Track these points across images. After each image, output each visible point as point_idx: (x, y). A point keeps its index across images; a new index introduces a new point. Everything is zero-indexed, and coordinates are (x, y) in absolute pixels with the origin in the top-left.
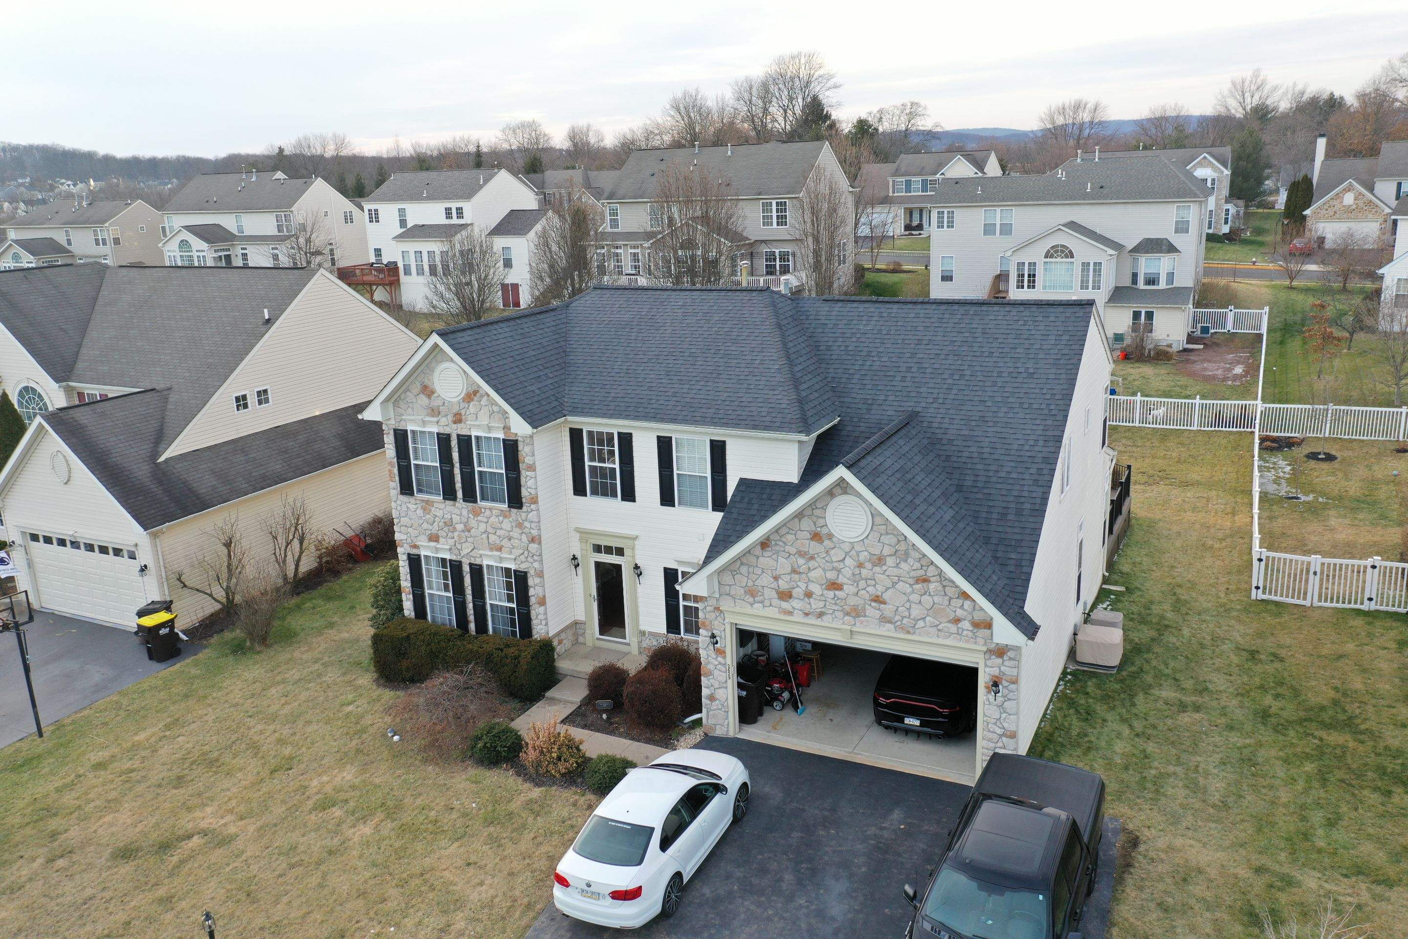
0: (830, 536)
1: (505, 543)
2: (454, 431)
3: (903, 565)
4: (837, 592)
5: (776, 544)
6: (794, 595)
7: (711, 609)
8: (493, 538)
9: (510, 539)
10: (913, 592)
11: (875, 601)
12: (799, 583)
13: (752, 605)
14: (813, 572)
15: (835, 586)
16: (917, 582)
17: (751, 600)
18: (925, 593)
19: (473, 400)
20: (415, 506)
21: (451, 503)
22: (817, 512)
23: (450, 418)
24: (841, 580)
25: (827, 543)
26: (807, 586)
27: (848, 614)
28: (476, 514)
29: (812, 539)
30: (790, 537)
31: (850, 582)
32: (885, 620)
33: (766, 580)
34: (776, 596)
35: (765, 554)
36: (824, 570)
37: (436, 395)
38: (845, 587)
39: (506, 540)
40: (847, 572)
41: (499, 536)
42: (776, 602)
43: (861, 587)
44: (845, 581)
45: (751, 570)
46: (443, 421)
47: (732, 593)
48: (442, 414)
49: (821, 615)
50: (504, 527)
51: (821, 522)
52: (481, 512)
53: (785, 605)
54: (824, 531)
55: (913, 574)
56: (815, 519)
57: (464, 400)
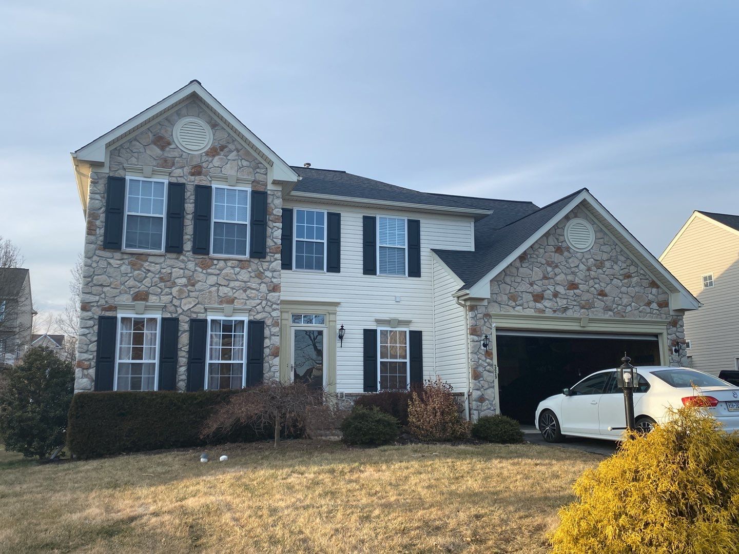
0: (568, 249)
1: (240, 294)
2: (192, 182)
3: (615, 267)
4: (575, 291)
5: (531, 257)
6: (546, 296)
7: (481, 315)
8: (224, 290)
9: (245, 291)
10: (623, 286)
11: (599, 295)
12: (549, 287)
13: (514, 308)
14: (558, 277)
15: (573, 286)
16: (625, 279)
17: (514, 304)
18: (630, 286)
19: (218, 154)
20: (119, 262)
21: (174, 255)
22: (559, 231)
23: (187, 170)
24: (577, 280)
25: (566, 254)
26: (555, 289)
27: (583, 307)
28: (205, 266)
29: (556, 252)
30: (542, 251)
31: (584, 282)
32: (607, 309)
33: (524, 287)
34: (532, 299)
35: (523, 265)
36: (566, 274)
37: (173, 146)
38: (580, 286)
39: (242, 291)
40: (581, 275)
41: (233, 288)
42: (532, 304)
43: (591, 285)
44: (580, 281)
45: (513, 279)
46: (178, 172)
47: (499, 299)
48: (177, 165)
49: (566, 309)
50: (240, 277)
51: (561, 238)
52: (213, 264)
53: (539, 305)
54: (564, 245)
55: (621, 272)
56: (557, 237)
57: (207, 154)
